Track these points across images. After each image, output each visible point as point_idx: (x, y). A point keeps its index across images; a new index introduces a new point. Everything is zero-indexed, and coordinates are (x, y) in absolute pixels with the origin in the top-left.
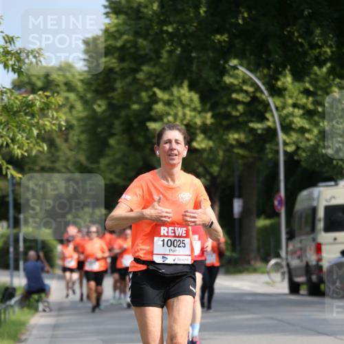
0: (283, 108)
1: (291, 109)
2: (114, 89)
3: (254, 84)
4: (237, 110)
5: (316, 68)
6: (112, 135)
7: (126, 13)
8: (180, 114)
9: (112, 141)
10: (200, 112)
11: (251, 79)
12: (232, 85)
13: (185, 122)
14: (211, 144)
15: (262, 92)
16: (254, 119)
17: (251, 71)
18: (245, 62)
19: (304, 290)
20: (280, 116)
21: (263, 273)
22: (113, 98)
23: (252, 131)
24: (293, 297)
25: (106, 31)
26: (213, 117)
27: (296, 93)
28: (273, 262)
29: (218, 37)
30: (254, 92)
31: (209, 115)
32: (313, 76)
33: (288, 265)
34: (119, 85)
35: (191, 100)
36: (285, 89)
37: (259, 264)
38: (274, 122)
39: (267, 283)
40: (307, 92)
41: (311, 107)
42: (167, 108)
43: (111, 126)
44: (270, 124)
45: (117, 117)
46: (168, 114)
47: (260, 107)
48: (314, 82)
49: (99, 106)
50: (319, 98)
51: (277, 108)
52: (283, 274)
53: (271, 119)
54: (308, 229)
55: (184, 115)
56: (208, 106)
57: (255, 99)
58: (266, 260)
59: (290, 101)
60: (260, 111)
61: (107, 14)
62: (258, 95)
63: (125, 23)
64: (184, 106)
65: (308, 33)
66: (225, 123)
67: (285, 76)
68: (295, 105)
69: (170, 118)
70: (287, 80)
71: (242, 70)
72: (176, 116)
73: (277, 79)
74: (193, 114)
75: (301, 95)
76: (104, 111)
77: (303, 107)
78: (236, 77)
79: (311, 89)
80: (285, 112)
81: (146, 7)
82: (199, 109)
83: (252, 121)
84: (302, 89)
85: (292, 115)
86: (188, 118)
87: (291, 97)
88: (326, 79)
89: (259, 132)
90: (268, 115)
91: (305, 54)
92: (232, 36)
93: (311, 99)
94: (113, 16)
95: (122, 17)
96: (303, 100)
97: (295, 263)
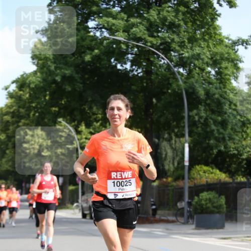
0: (81, 139)
1: (84, 140)
2: (9, 129)
3: (69, 129)
5: (95, 123)
6: (7, 149)
7: (15, 98)
9: (7, 152)
11: (67, 126)
15: (72, 132)
17: (68, 123)
18: (65, 119)
19: (88, 217)
20: (80, 143)
21: (71, 209)
22: (8, 133)
24: (84, 220)
25: (6, 105)
27: (86, 133)
28: (75, 204)
29: (54, 109)
32: (94, 127)
33: (82, 206)
34: (11, 128)
36: (82, 131)
37: (69, 205)
38: (77, 145)
39: (73, 214)
40: (91, 133)
43: (7, 145)
45: (10, 141)
48: (94, 129)
49: (3, 136)
51: (78, 139)
52: (80, 209)
54: (90, 191)
58: (72, 204)
59: (84, 137)
61: (7, 98)
63: (14, 102)
65: (91, 108)
67: (82, 126)
68: (86, 138)
70: (83, 128)
71: (64, 123)
73: (79, 127)
75: (88, 134)
76: (5, 139)
78: (61, 126)
79: (93, 132)
80: (82, 141)
81: (24, 95)
84: (89, 132)
85: (85, 142)
87: (84, 135)
88: (99, 128)
91: (90, 117)
92: (60, 109)
94: (10, 99)
95: (13, 100)
97: (85, 205)
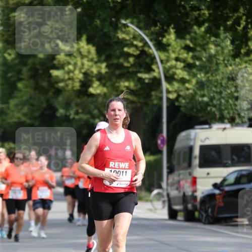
0: (167, 61)
1: (174, 62)
3: (142, 40)
4: (129, 62)
5: (195, 28)
6: (20, 80)
8: (79, 63)
9: (20, 85)
10: (96, 63)
11: (140, 35)
12: (124, 40)
13: (83, 71)
14: (105, 90)
15: (149, 47)
16: (142, 70)
17: (140, 28)
18: (135, 20)
19: (181, 216)
20: (164, 68)
21: (147, 201)
23: (141, 80)
24: (172, 222)
26: (107, 67)
27: (178, 49)
28: (155, 192)
30: (143, 47)
31: (104, 65)
32: (193, 35)
33: (168, 195)
35: (89, 52)
36: (169, 45)
38: (159, 73)
39: (150, 210)
40: (187, 48)
41: (190, 61)
42: (68, 58)
43: (19, 72)
44: (155, 74)
45: (25, 65)
46: (69, 63)
47: (148, 60)
48: (193, 40)
49: (9, 54)
50: (197, 54)
51: (162, 61)
52: (164, 202)
53: (157, 70)
54: (186, 164)
55: (83, 64)
56: (103, 57)
57: (143, 53)
59: (173, 56)
60: (147, 64)
62: (146, 49)
64: (83, 57)
66: (117, 72)
67: (169, 34)
68: (177, 59)
69: (71, 67)
70: (171, 37)
71: (132, 28)
72: (75, 65)
73: (164, 36)
74: (90, 64)
75: (182, 51)
76: (14, 59)
77: (184, 61)
78: (128, 33)
79: (191, 45)
80: (169, 64)
82: (96, 60)
83: (140, 72)
84: (183, 45)
85: (175, 67)
86: (86, 67)
87: (174, 52)
88: (203, 37)
89: (147, 81)
90: (154, 67)
91: (187, 15)
93: (191, 54)
96: (184, 55)
97: (174, 193)
